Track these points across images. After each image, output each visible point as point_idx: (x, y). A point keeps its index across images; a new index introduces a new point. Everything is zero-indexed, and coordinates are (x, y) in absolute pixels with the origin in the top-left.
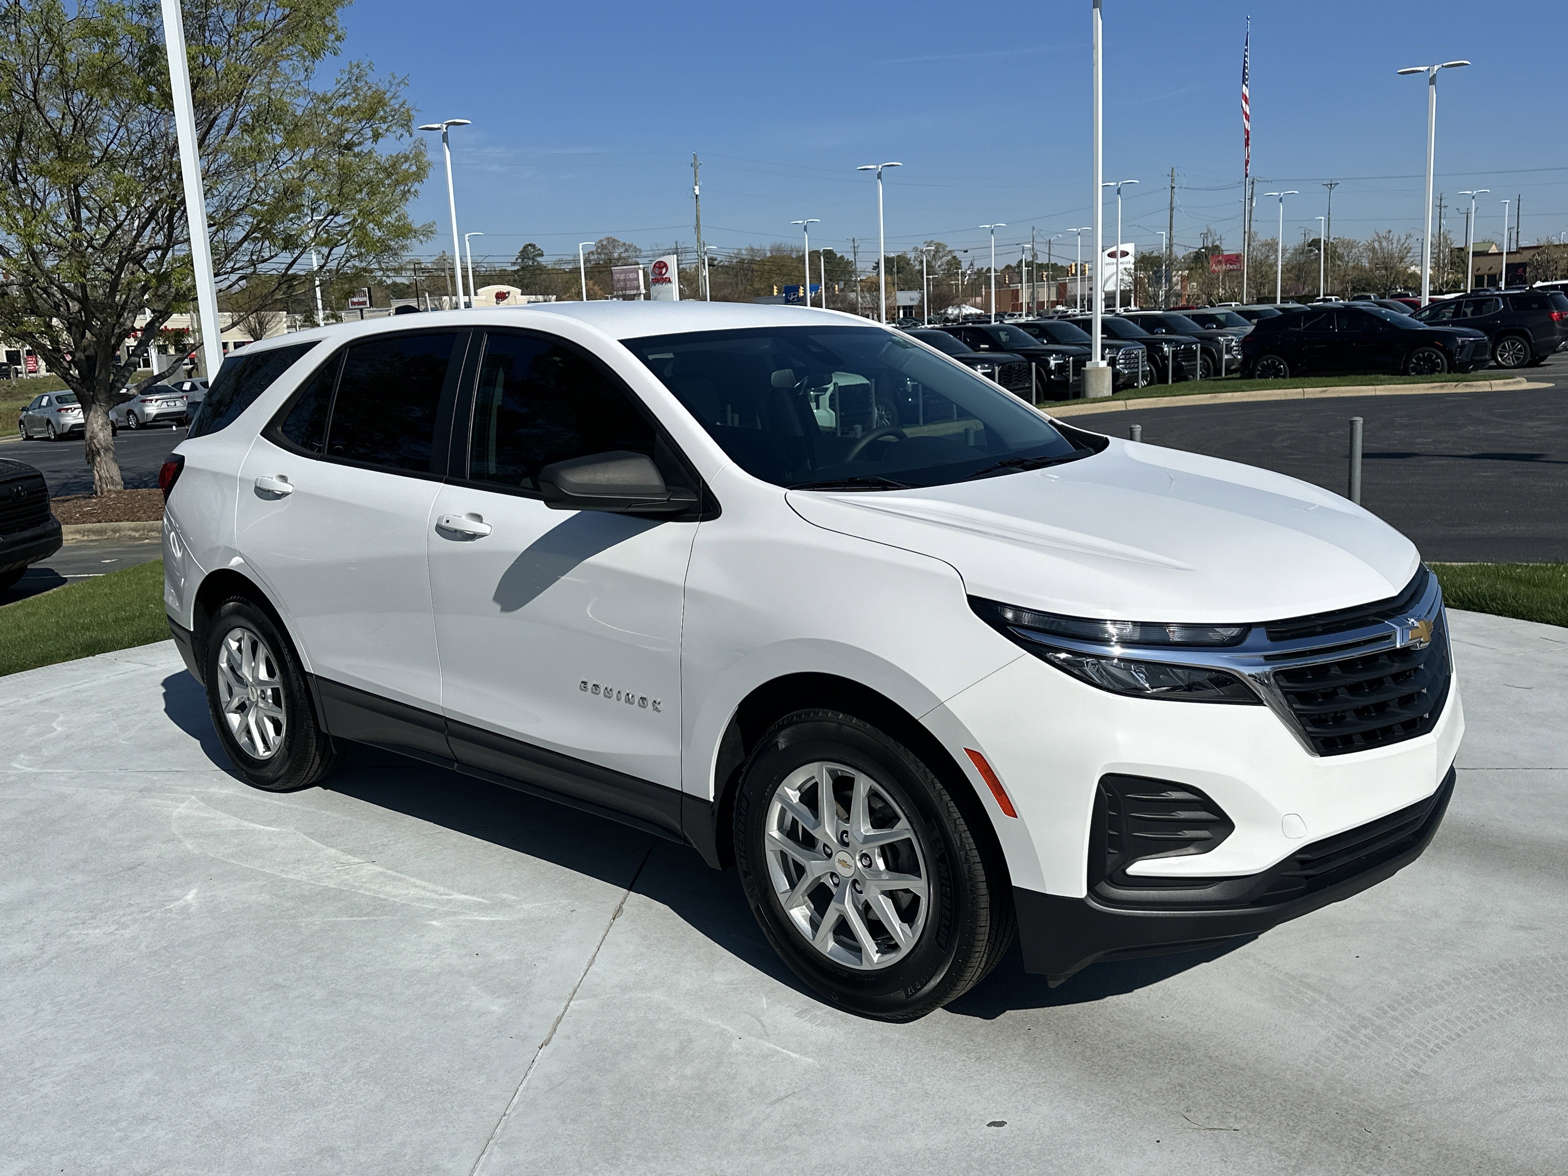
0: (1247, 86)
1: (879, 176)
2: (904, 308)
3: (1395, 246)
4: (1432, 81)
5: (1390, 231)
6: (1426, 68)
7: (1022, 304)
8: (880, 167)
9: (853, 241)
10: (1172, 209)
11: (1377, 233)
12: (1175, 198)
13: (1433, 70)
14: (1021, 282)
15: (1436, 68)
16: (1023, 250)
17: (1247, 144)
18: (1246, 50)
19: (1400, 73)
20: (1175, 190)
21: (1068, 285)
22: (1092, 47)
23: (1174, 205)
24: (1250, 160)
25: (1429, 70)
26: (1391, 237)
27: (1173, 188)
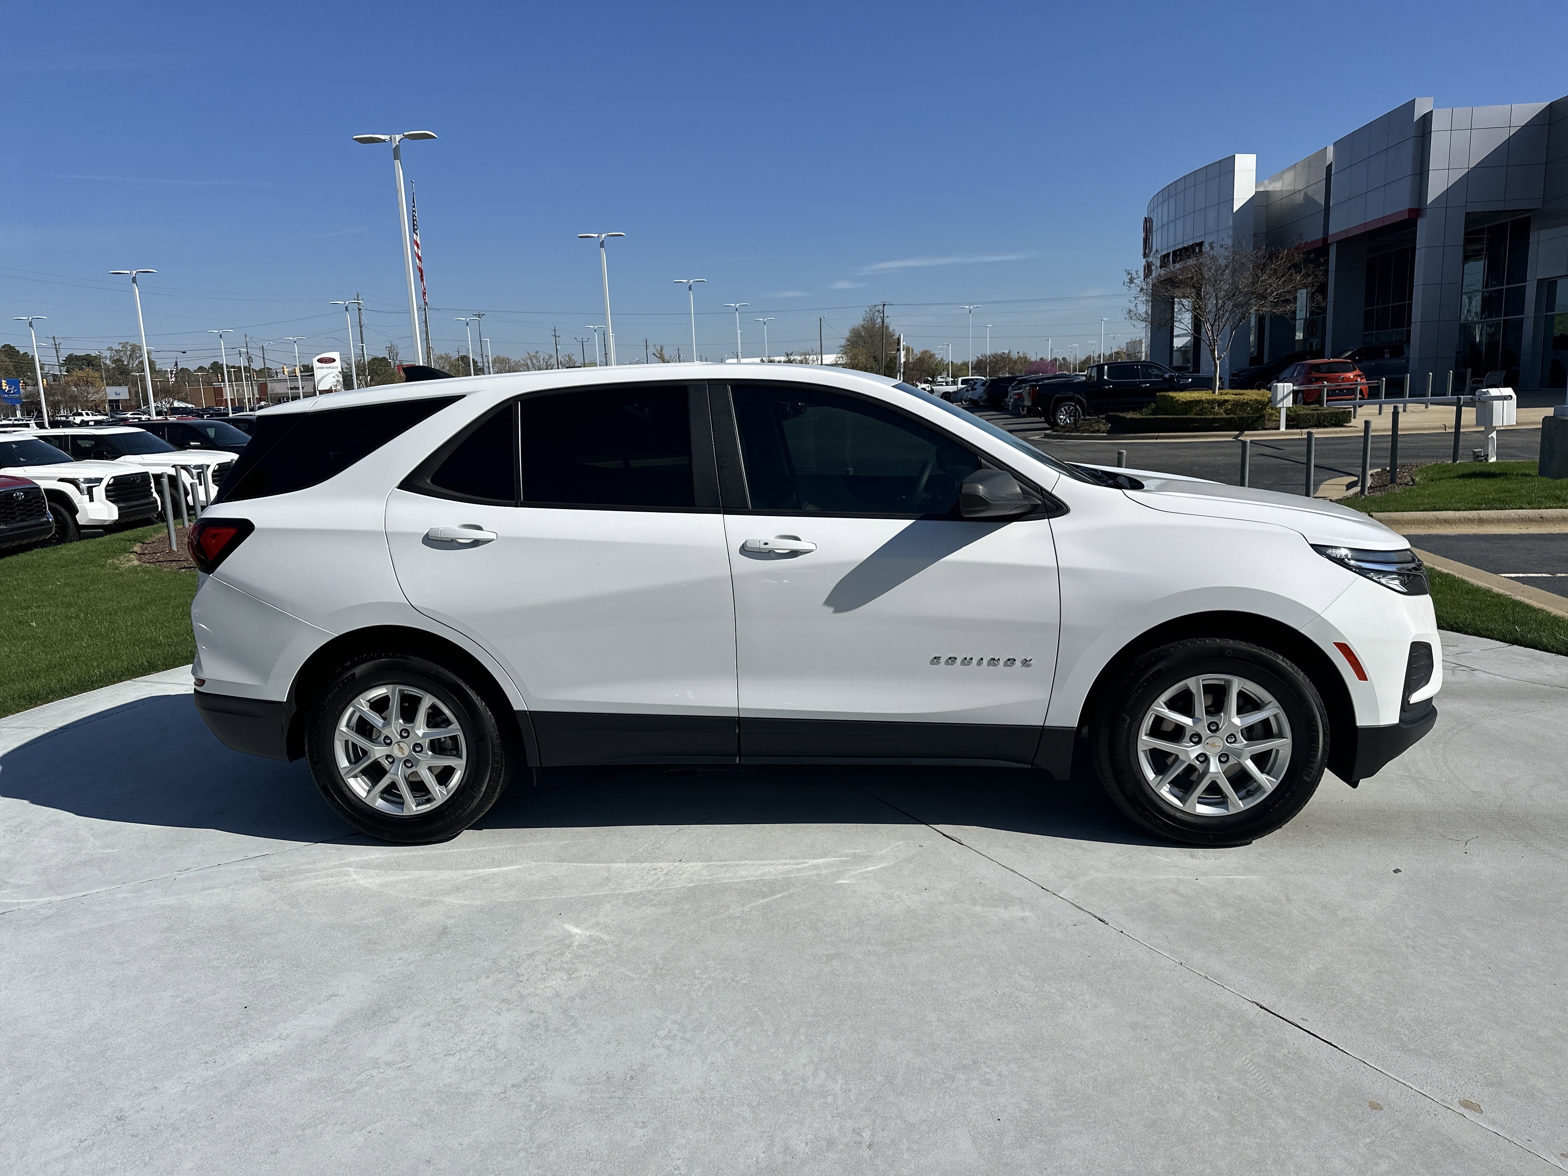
0: (417, 234)
1: (134, 280)
2: (110, 401)
3: (542, 363)
4: (602, 245)
5: (537, 352)
6: (597, 235)
7: (226, 400)
8: (134, 272)
9: (54, 338)
10: (361, 327)
11: (528, 353)
12: (363, 317)
13: (602, 236)
14: (223, 381)
15: (603, 236)
16: (240, 354)
17: (422, 280)
18: (414, 207)
19: (580, 237)
20: (362, 311)
21: (269, 385)
22: (396, 191)
23: (362, 323)
24: (427, 291)
25: (598, 236)
26: (538, 357)
27: (360, 310)
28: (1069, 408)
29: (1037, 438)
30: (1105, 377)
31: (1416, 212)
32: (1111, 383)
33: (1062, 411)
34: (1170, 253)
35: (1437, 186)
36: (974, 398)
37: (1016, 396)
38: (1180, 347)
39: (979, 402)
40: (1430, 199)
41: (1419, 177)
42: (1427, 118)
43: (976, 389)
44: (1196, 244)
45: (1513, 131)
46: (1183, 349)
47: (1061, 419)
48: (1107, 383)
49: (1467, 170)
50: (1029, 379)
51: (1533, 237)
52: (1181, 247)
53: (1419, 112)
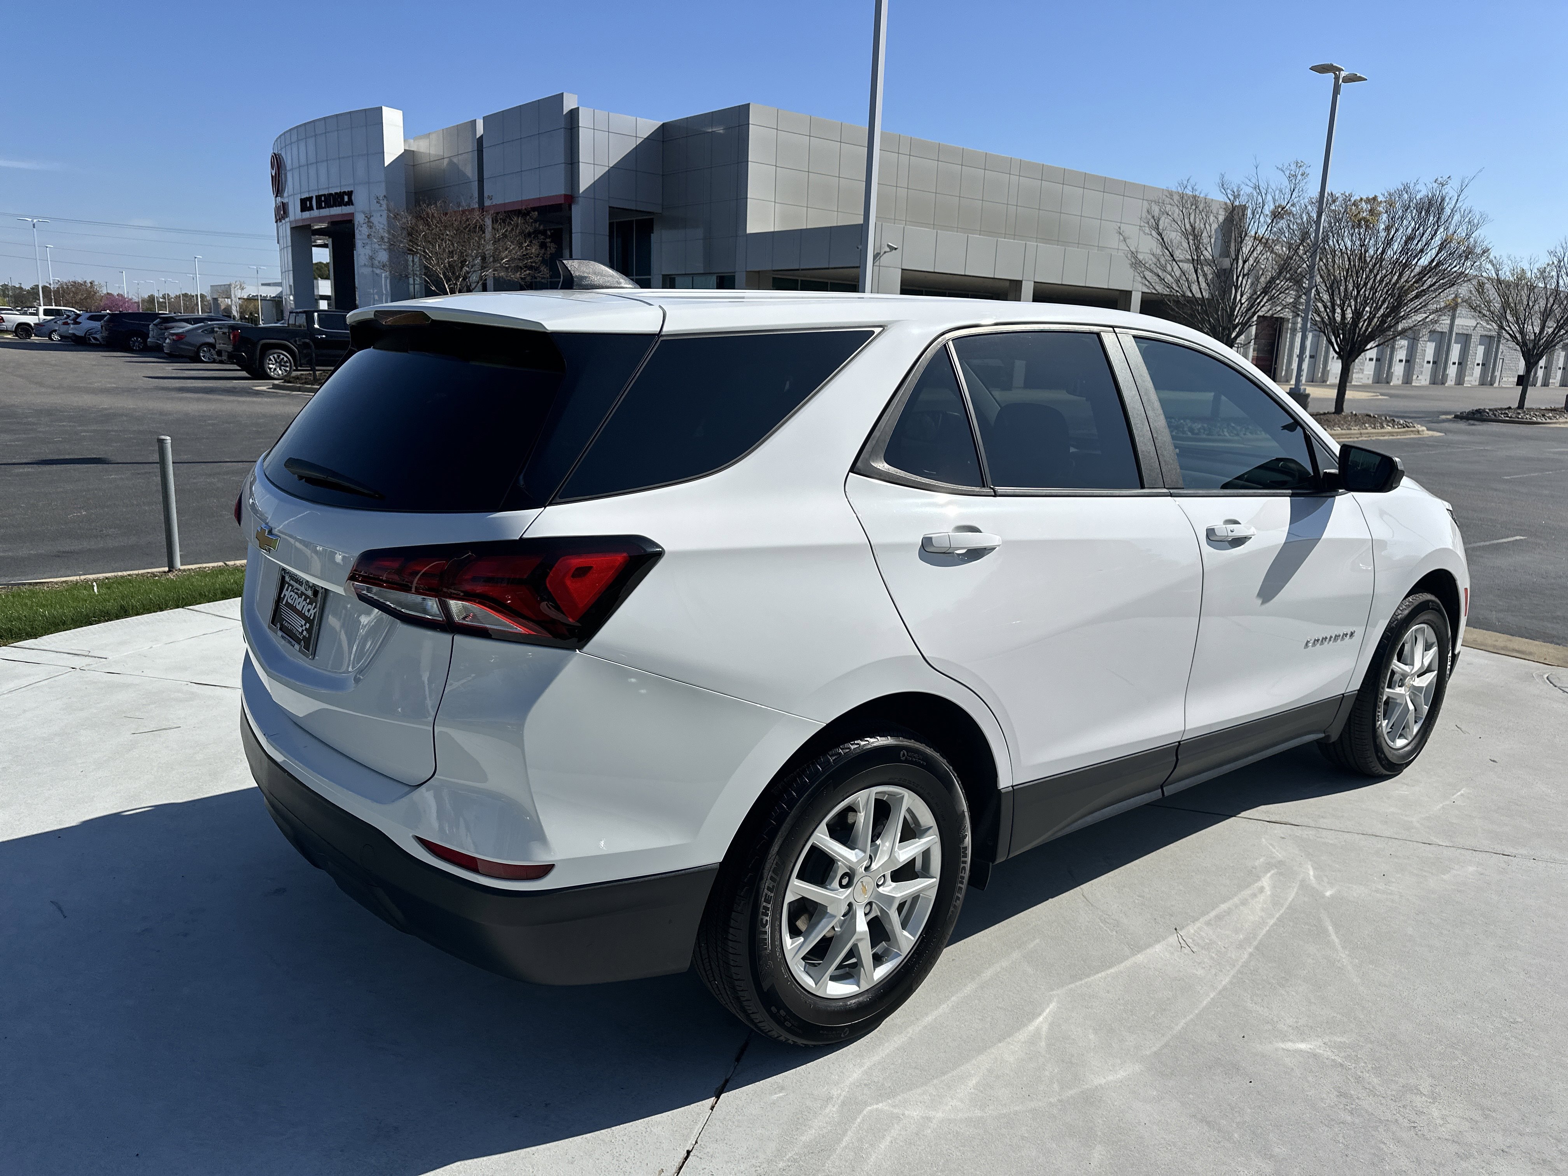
28: (279, 357)
29: (264, 388)
30: (316, 326)
31: (570, 199)
32: (322, 333)
33: (270, 360)
34: (312, 197)
35: (586, 180)
36: (78, 333)
37: (174, 337)
38: (273, 297)
39: (90, 339)
40: (581, 190)
41: (570, 166)
42: (574, 113)
43: (80, 323)
44: (344, 192)
45: (639, 141)
46: (277, 299)
47: (270, 369)
48: (320, 332)
49: (607, 169)
50: (177, 318)
51: (654, 237)
52: (326, 192)
53: (570, 103)
